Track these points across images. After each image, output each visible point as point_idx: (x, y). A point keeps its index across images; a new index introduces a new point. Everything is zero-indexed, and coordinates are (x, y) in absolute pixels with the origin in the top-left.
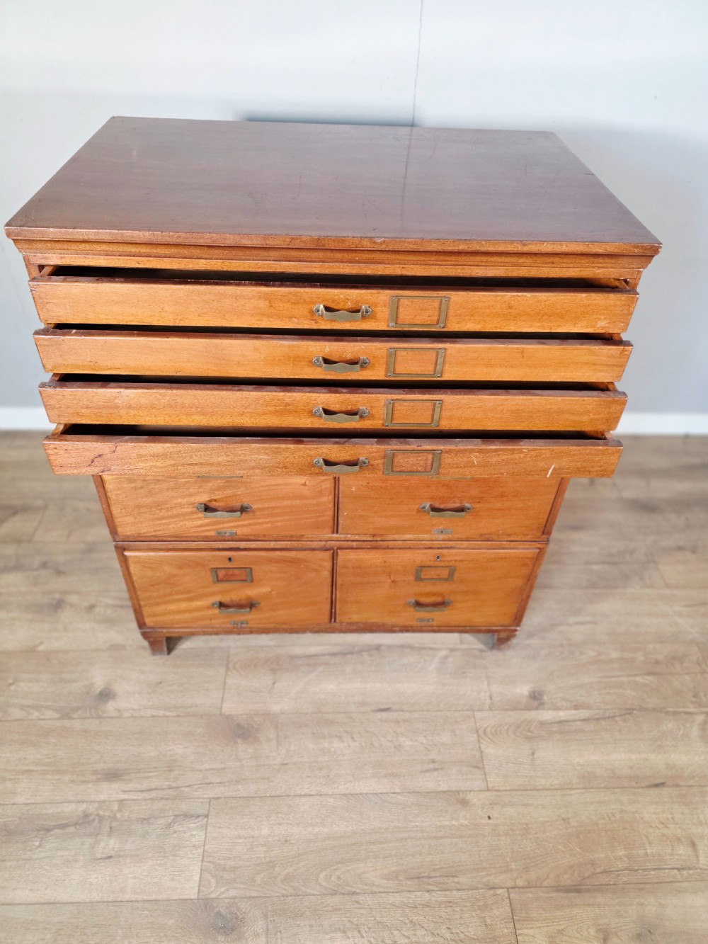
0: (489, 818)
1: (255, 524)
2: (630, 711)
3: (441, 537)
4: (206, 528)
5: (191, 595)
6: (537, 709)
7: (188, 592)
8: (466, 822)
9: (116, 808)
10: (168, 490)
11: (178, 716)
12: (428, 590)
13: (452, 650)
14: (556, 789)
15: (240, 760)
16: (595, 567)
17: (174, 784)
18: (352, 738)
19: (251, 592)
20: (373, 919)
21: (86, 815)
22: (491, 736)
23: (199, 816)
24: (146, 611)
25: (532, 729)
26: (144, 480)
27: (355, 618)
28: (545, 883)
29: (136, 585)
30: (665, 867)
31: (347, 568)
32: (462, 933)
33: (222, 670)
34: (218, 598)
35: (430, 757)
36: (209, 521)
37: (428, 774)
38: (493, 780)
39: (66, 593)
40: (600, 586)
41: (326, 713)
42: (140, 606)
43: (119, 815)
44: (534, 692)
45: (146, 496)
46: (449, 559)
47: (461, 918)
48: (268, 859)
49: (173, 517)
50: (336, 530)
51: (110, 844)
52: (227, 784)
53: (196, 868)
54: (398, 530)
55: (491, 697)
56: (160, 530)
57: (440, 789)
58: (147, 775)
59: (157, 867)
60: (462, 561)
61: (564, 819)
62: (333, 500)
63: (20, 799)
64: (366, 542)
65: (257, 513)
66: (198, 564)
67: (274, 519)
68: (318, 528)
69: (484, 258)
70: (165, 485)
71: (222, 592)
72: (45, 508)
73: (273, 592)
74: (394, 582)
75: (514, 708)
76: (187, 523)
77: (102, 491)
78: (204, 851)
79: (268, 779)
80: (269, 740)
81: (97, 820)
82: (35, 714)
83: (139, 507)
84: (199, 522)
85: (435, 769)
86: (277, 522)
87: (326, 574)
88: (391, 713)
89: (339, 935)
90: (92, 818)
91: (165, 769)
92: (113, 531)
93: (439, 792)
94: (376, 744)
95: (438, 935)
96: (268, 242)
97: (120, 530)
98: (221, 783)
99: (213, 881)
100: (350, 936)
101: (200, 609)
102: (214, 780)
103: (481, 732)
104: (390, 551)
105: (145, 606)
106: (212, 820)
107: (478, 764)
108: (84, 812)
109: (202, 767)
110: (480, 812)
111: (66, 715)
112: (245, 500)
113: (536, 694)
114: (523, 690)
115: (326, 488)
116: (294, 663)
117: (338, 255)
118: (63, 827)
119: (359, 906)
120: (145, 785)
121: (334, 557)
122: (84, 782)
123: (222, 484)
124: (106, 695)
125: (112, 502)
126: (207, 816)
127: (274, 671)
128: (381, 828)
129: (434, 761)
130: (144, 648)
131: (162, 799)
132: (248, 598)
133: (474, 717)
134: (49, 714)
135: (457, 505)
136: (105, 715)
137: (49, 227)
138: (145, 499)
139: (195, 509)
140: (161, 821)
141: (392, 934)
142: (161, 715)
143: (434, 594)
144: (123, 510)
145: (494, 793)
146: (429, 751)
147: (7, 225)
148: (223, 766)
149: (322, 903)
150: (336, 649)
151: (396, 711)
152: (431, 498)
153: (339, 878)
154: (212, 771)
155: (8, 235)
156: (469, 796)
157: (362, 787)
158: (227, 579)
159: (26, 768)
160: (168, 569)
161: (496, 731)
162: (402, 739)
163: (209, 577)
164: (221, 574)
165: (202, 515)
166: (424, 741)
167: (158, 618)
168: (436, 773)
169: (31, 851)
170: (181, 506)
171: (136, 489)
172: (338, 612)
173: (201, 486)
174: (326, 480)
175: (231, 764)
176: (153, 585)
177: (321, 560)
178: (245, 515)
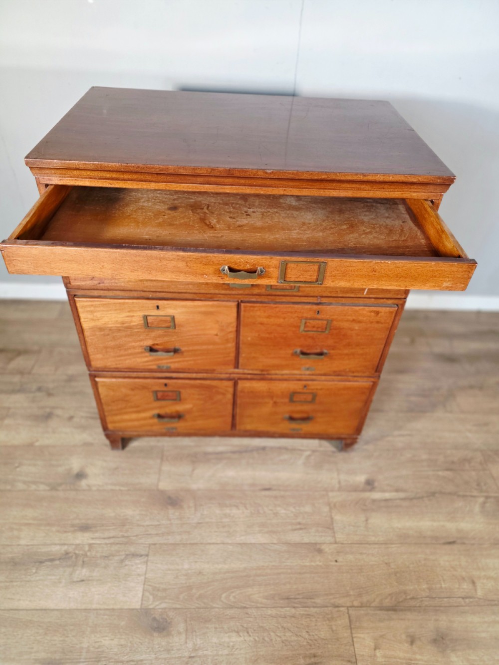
0: (336, 561)
1: (183, 361)
2: (433, 494)
3: (308, 372)
4: (150, 363)
5: (139, 409)
6: (370, 491)
7: (138, 406)
8: (321, 564)
9: (87, 548)
10: (126, 336)
11: (129, 490)
12: (299, 409)
13: (314, 451)
14: (382, 544)
15: (170, 520)
16: (412, 398)
17: (126, 535)
18: (245, 507)
19: (179, 408)
20: (257, 624)
21: (67, 553)
22: (338, 508)
23: (141, 556)
24: (109, 419)
25: (366, 504)
26: (110, 330)
27: (249, 427)
28: (373, 605)
29: (103, 401)
30: (454, 596)
31: (244, 392)
32: (316, 635)
33: (158, 461)
34: (156, 412)
35: (298, 521)
36: (152, 358)
37: (296, 532)
38: (340, 537)
39: (54, 408)
40: (416, 411)
41: (228, 491)
42: (105, 416)
43: (88, 554)
44: (368, 480)
45: (111, 340)
46: (313, 388)
47: (316, 625)
48: (188, 584)
49: (128, 355)
50: (237, 366)
51: (84, 572)
52: (161, 535)
53: (140, 589)
54: (278, 367)
55: (339, 483)
56: (120, 364)
57: (303, 542)
58: (107, 528)
59: (114, 588)
60: (321, 389)
61: (386, 564)
62: (235, 346)
63: (22, 542)
64: (257, 375)
65: (184, 354)
66: (144, 387)
67: (196, 358)
68: (225, 365)
69: (338, 185)
70: (123, 334)
71: (160, 407)
72: (40, 351)
73: (194, 408)
74: (275, 403)
75: (355, 490)
76: (138, 359)
77: (81, 336)
78: (145, 578)
79: (188, 532)
80: (189, 507)
81: (74, 557)
82: (33, 487)
83: (106, 348)
84: (146, 359)
85: (301, 529)
86: (198, 360)
87: (230, 396)
88: (272, 492)
89: (234, 634)
90: (70, 555)
91: (120, 524)
92: (89, 364)
93: (303, 544)
94: (261, 511)
95: (300, 636)
96: (196, 171)
97: (93, 363)
98: (157, 534)
99: (151, 597)
100: (241, 635)
101: (145, 419)
102: (152, 532)
103: (332, 505)
104: (273, 381)
105: (108, 415)
106: (151, 558)
107: (329, 526)
108: (65, 551)
109: (145, 524)
110: (330, 557)
111: (53, 488)
112: (176, 344)
113: (370, 481)
114: (361, 479)
115: (231, 338)
116: (207, 457)
117: (242, 181)
118: (52, 560)
119: (248, 616)
120: (107, 534)
121: (235, 385)
122: (65, 532)
123: (162, 333)
124: (80, 476)
125: (88, 344)
126: (147, 555)
127: (193, 462)
128: (263, 566)
129: (300, 524)
130: (106, 445)
131: (117, 544)
132: (177, 412)
133: (328, 495)
134: (42, 487)
135: (318, 351)
136: (80, 489)
137: (54, 160)
138: (110, 343)
139: (143, 350)
140: (116, 558)
141: (270, 634)
142: (117, 489)
143: (302, 412)
144: (96, 350)
145: (340, 545)
146: (297, 517)
147: (26, 157)
148: (158, 523)
149: (223, 613)
150: (235, 449)
151: (275, 490)
152: (301, 346)
153: (234, 597)
154: (151, 527)
155: (27, 164)
156: (323, 547)
157: (251, 539)
158: (163, 398)
159: (26, 522)
160: (124, 391)
161: (342, 505)
162: (278, 509)
163: (151, 397)
164: (160, 395)
165: (148, 354)
166: (294, 510)
167: (117, 425)
168: (301, 532)
169: (30, 575)
170: (134, 348)
171: (104, 335)
172: (237, 422)
173: (148, 334)
174: (231, 332)
175: (164, 522)
176: (114, 402)
177: (227, 387)
178: (176, 355)
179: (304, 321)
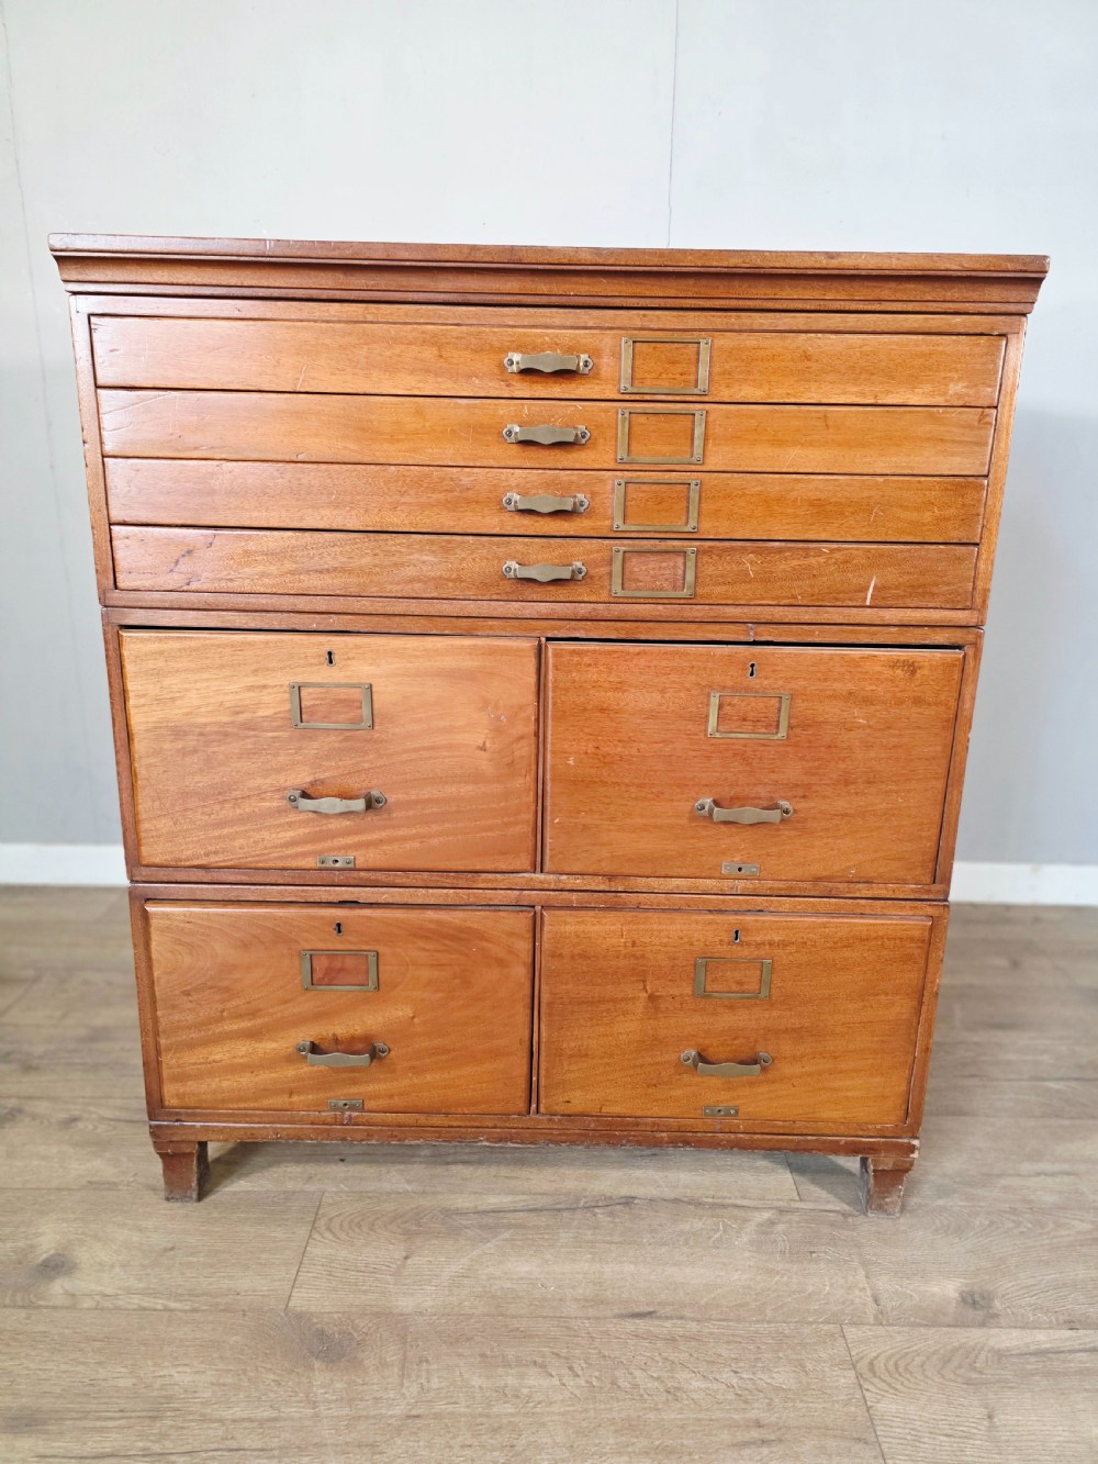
1: (390, 841)
3: (741, 885)
4: (300, 849)
5: (258, 1021)
6: (982, 1325)
7: (253, 1014)
10: (240, 756)
11: (195, 1310)
12: (723, 1024)
15: (314, 1405)
16: (1051, 1085)
17: (156, 1448)
18: (571, 1368)
19: (374, 1019)
22: (888, 1379)
24: (168, 1060)
25: (978, 1365)
26: (201, 734)
31: (560, 955)
33: (303, 1231)
34: (305, 1035)
35: (753, 1414)
36: (307, 830)
37: (746, 1452)
40: (1069, 1114)
41: (514, 1317)
44: (972, 1294)
45: (201, 770)
46: (759, 939)
49: (242, 820)
50: (538, 865)
52: (276, 1452)
55: (876, 1301)
56: (216, 853)
58: (99, 1424)
60: (784, 944)
62: (533, 786)
64: (596, 895)
65: (394, 815)
66: (279, 938)
67: (424, 830)
68: (504, 854)
70: (235, 747)
71: (319, 1016)
72: (36, 980)
73: (416, 1020)
74: (652, 998)
75: (933, 1324)
76: (266, 835)
79: (373, 1446)
80: (383, 1365)
83: (185, 795)
84: (289, 835)
85: (764, 1442)
86: (431, 836)
87: (520, 972)
88: (656, 1322)
91: (145, 1414)
92: (133, 859)
94: (625, 1383)
97: (145, 850)
98: (262, 1450)
101: (270, 1063)
102: (247, 1443)
103: (863, 1366)
104: (642, 915)
105: (169, 1049)
107: (864, 1434)
109: (227, 1414)
112: (374, 783)
113: (977, 1298)
114: (948, 1289)
115: (522, 757)
116: (450, 1224)
117: (543, 286)
120: (92, 1446)
121: (536, 929)
123: (337, 745)
124: (56, 1266)
127: (409, 1235)
129: (759, 1425)
132: (368, 1036)
133: (844, 1336)
136: (42, 1303)
138: (198, 778)
139: (284, 802)
142: (159, 1307)
143: (735, 1036)
144: (157, 804)
146: (746, 1402)
148: (275, 1414)
150: (541, 1202)
151: (667, 1318)
152: (714, 786)
154: (246, 1424)
158: (330, 979)
160: (222, 950)
161: (896, 1365)
162: (683, 1375)
163: (297, 975)
164: (321, 964)
166: (735, 1381)
167: (191, 1086)
168: (765, 1451)
170: (260, 794)
171: (184, 753)
172: (542, 1083)
173: (300, 748)
174: (521, 738)
175: (292, 1411)
176: (187, 993)
177: (511, 934)
178: (371, 818)
179: (715, 701)
